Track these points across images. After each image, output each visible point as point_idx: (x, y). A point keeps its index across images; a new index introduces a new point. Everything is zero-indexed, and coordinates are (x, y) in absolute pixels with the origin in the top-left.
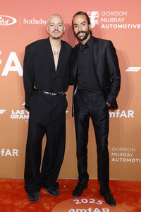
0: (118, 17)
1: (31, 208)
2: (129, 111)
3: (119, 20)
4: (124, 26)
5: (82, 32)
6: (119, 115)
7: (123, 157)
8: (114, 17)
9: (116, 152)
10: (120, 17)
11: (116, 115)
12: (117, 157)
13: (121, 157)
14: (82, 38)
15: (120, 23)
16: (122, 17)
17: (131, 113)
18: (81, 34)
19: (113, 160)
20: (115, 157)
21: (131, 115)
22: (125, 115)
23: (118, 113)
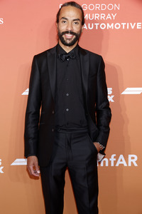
2: (130, 156)
4: (117, 26)
5: (72, 33)
6: (115, 162)
11: (110, 162)
14: (68, 42)
17: (133, 159)
21: (134, 161)
22: (124, 162)
23: (112, 159)
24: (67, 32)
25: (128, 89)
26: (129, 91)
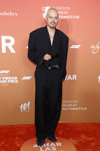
0: (64, 11)
1: (7, 146)
3: (65, 13)
6: (67, 78)
7: (70, 107)
9: (65, 103)
10: (66, 11)
12: (66, 107)
13: (69, 107)
15: (65, 15)
16: (67, 10)
19: (64, 109)
20: (65, 107)
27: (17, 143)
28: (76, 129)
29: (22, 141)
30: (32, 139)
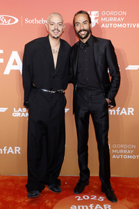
1: (33, 205)
2: (129, 109)
3: (119, 19)
6: (120, 112)
7: (124, 154)
8: (113, 16)
9: (116, 149)
10: (120, 17)
11: (116, 112)
12: (118, 154)
13: (122, 154)
14: (83, 36)
15: (119, 23)
16: (122, 16)
17: (131, 111)
18: (83, 33)
19: (114, 156)
20: (116, 154)
21: (132, 112)
22: (125, 113)
23: (118, 110)
24: (81, 31)
25: (130, 66)
26: (130, 67)
27: (47, 201)
28: (133, 186)
29: (55, 200)
30: (69, 197)
